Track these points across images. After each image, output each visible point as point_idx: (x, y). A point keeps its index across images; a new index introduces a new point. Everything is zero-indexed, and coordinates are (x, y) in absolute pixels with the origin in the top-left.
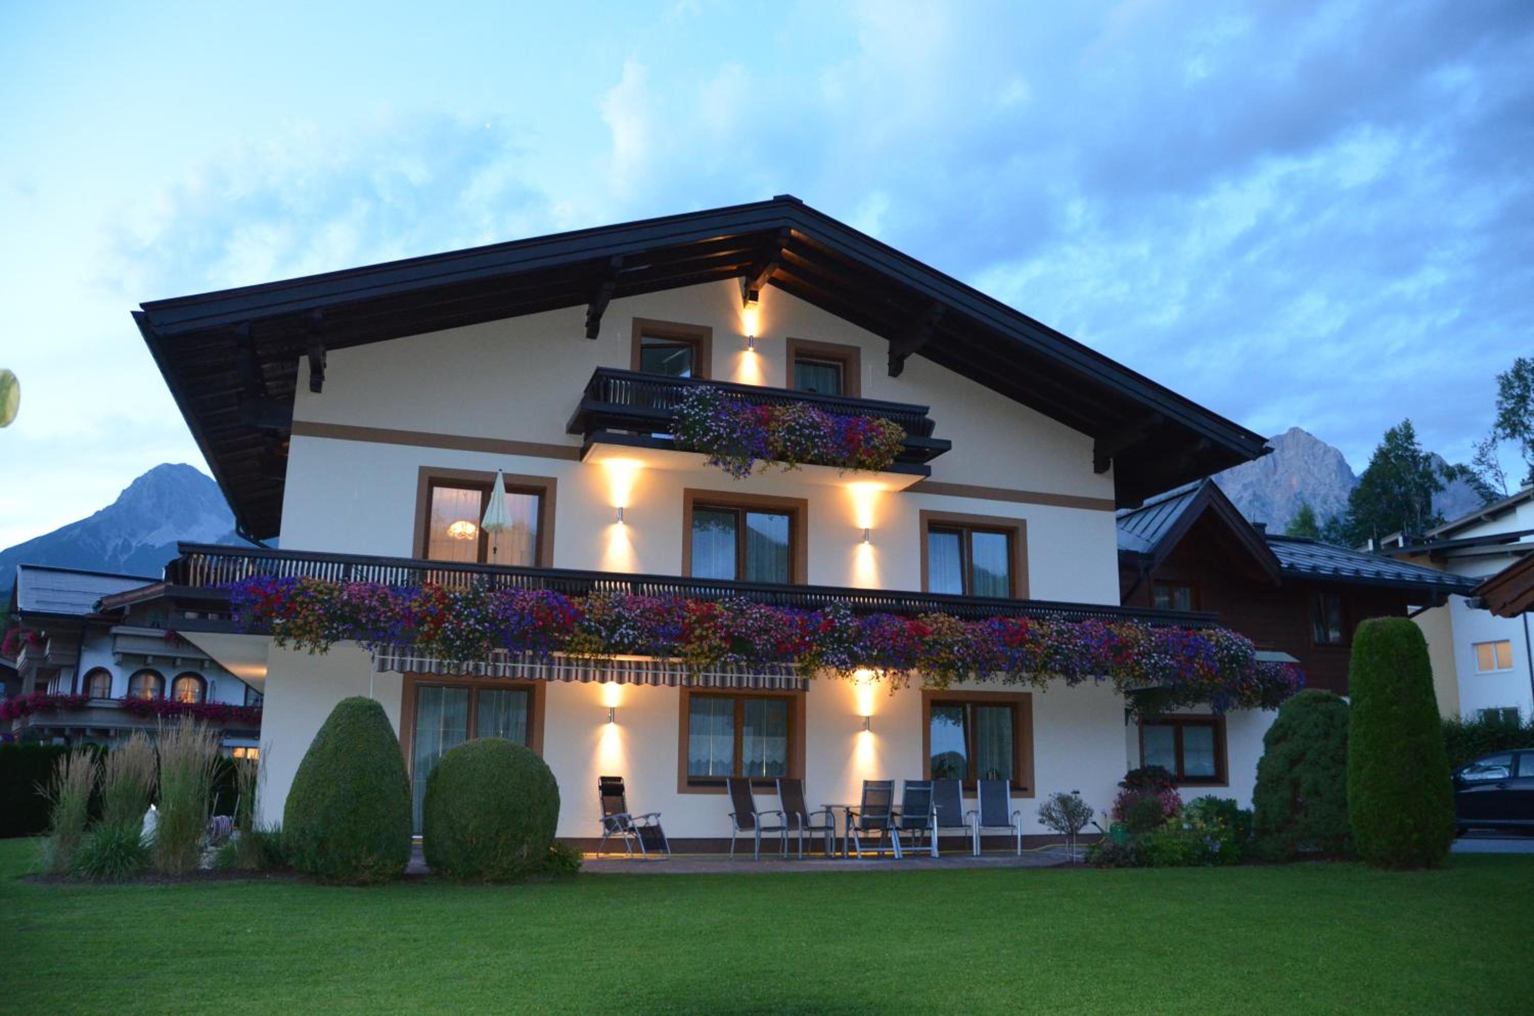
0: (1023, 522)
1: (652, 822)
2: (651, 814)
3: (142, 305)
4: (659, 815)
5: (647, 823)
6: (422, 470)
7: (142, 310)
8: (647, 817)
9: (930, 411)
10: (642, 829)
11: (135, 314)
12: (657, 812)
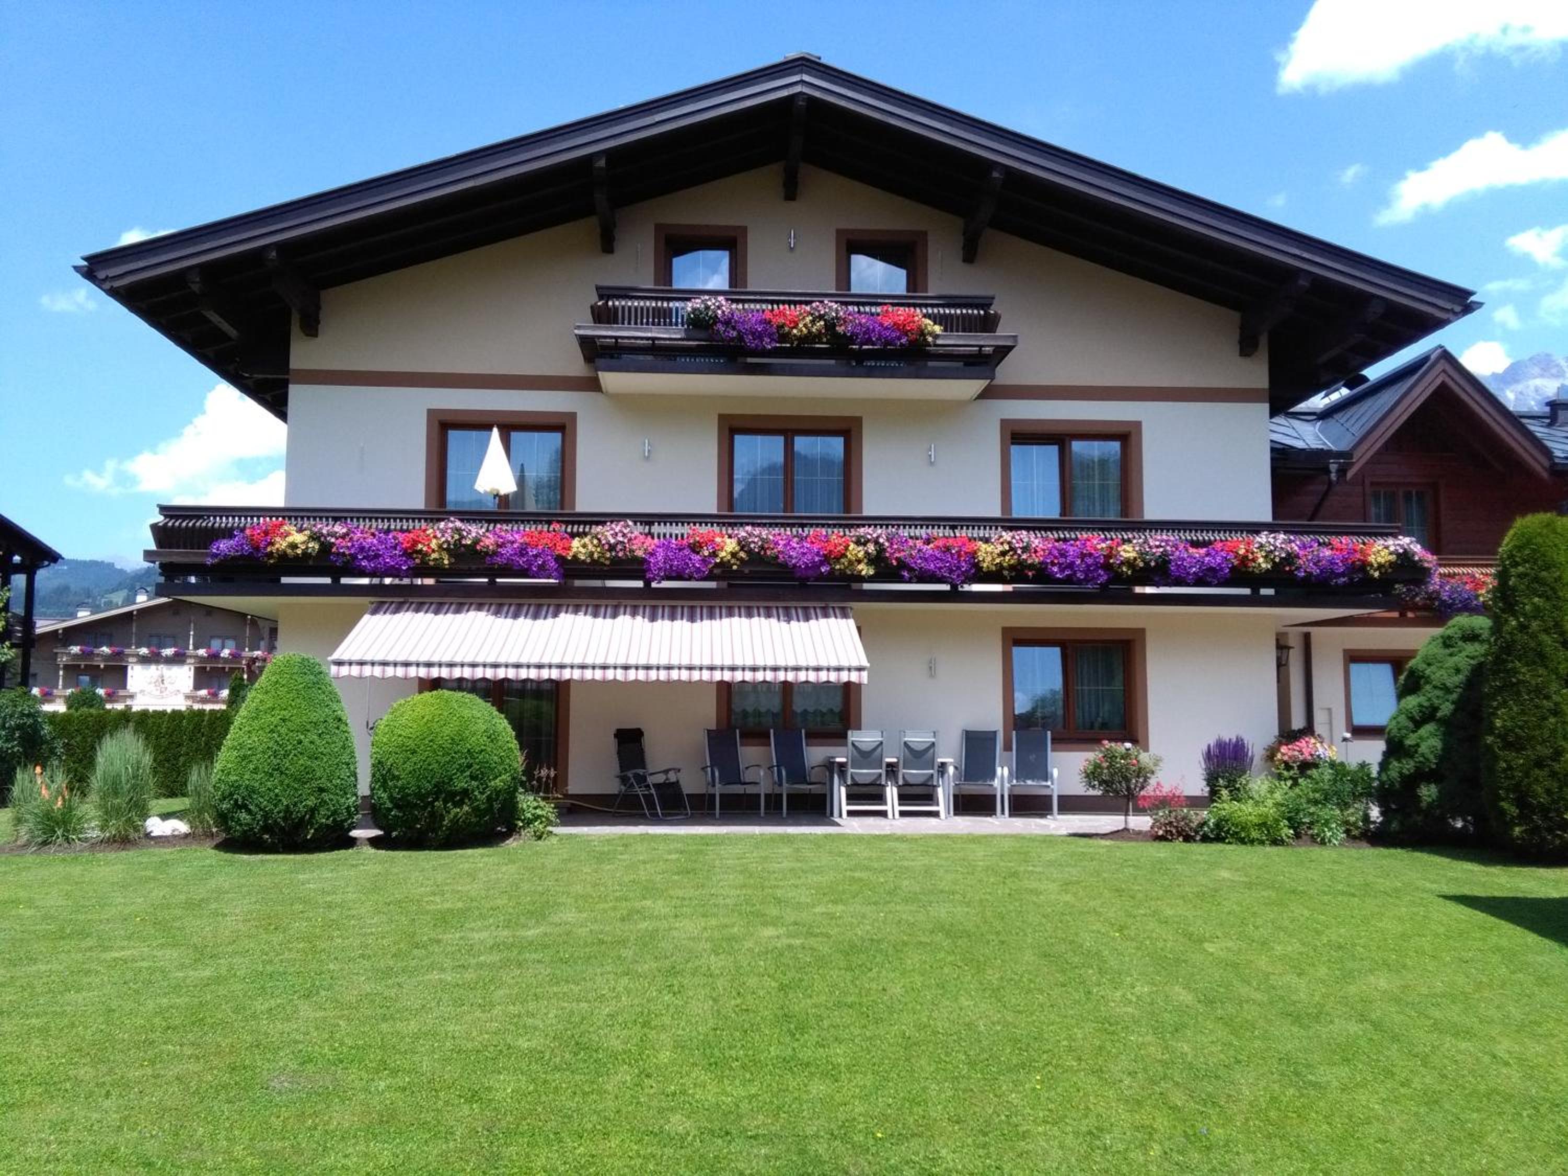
0: (1138, 425)
1: (672, 777)
2: (670, 770)
3: (86, 259)
4: (679, 770)
5: (667, 779)
6: (431, 413)
7: (85, 263)
8: (666, 772)
9: (995, 302)
10: (657, 786)
11: (77, 269)
12: (678, 766)
